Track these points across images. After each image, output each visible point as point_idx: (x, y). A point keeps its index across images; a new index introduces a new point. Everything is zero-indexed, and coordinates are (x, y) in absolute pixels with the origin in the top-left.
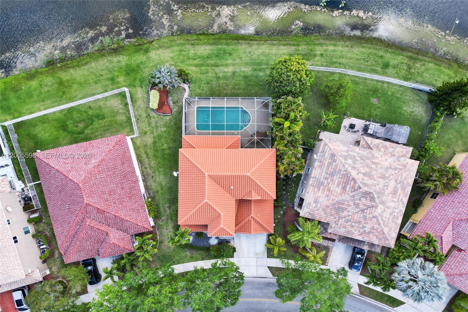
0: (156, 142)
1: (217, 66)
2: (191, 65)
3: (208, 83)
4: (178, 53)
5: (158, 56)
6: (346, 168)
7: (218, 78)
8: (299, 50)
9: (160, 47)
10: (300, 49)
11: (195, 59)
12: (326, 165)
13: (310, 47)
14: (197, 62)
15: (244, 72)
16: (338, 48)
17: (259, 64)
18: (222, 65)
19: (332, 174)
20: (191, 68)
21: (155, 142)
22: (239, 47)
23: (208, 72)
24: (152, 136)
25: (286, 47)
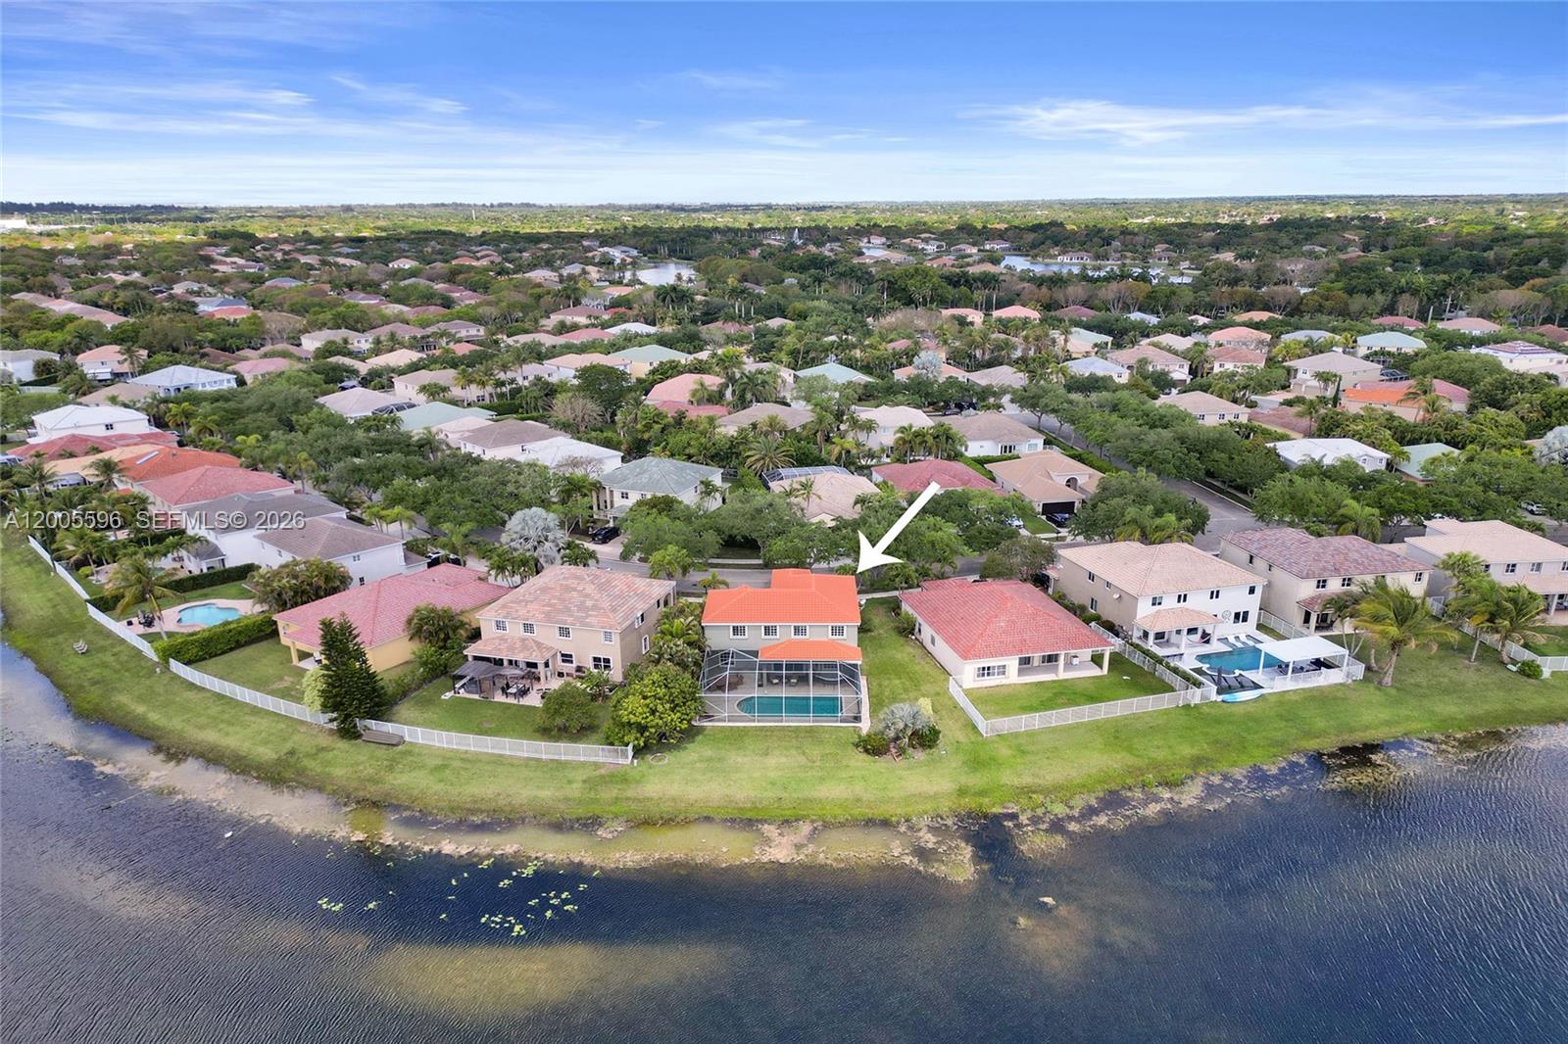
1: (800, 767)
10: (616, 791)
11: (851, 777)
13: (592, 795)
15: (745, 756)
16: (529, 793)
17: (711, 770)
18: (792, 768)
20: (859, 764)
22: (752, 794)
23: (822, 757)
25: (647, 795)
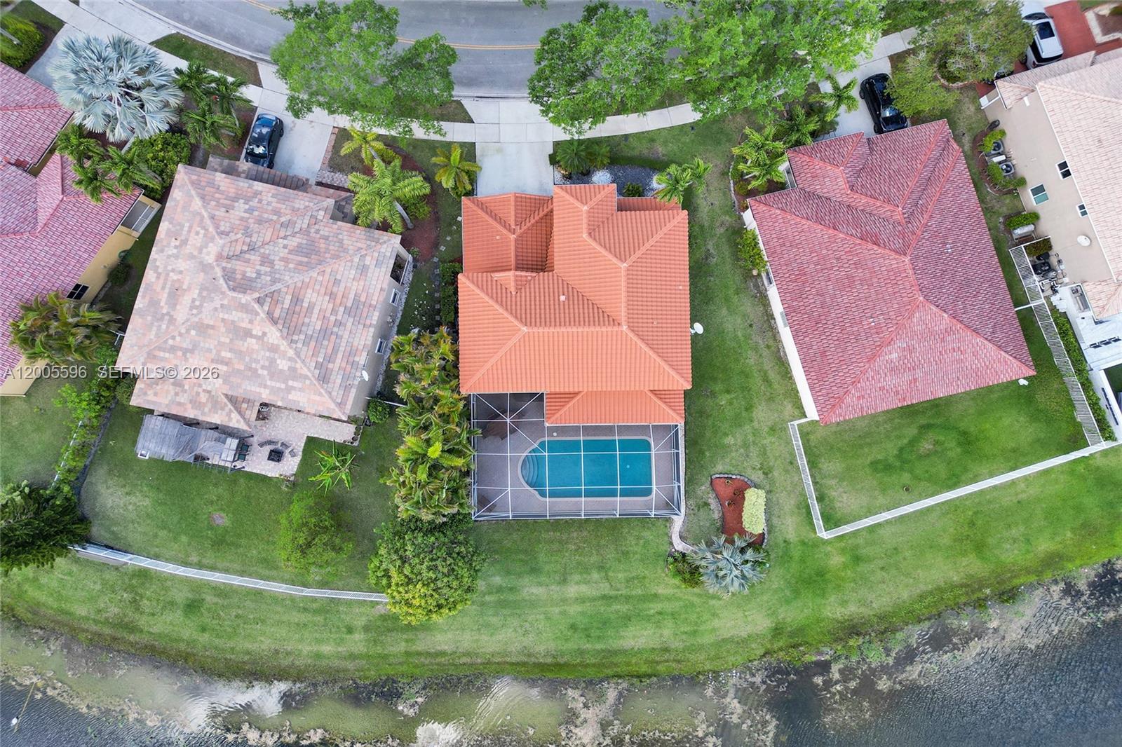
0: (747, 410)
1: (604, 597)
2: (668, 599)
3: (626, 554)
4: (702, 628)
5: (750, 619)
6: (291, 348)
7: (601, 568)
8: (407, 641)
9: (744, 642)
10: (403, 644)
11: (660, 613)
12: (340, 355)
13: (379, 649)
14: (655, 607)
15: (540, 584)
16: (309, 648)
17: (502, 604)
18: (594, 599)
19: (325, 333)
20: (669, 591)
21: (749, 408)
22: (552, 646)
23: (628, 581)
24: (756, 424)
25: (439, 648)
